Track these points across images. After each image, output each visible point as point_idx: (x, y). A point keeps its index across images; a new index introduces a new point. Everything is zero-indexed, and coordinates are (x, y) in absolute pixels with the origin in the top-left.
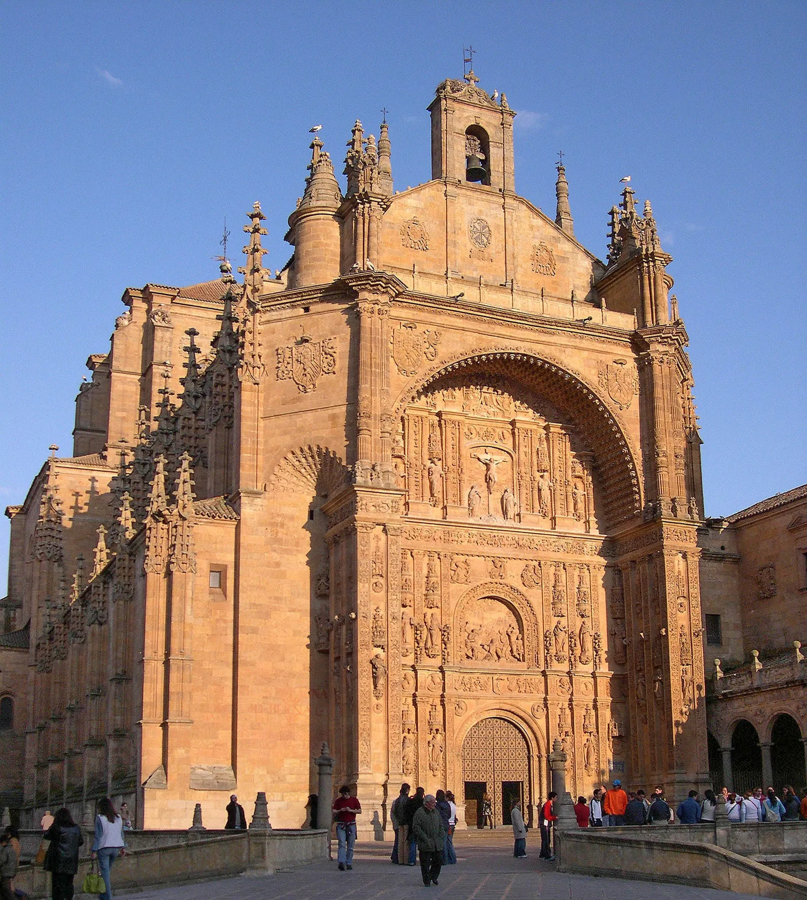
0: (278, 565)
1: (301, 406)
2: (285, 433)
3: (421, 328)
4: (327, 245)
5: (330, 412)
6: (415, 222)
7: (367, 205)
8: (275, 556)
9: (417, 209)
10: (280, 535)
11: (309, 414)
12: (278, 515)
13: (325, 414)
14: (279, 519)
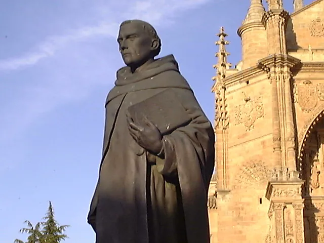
0: (241, 232)
1: (247, 138)
2: (240, 155)
3: (314, 83)
4: (256, 44)
5: (261, 140)
6: (318, 20)
7: (273, 17)
8: (239, 227)
9: (318, 13)
10: (241, 215)
11: (251, 143)
12: (240, 203)
13: (259, 141)
14: (241, 205)
